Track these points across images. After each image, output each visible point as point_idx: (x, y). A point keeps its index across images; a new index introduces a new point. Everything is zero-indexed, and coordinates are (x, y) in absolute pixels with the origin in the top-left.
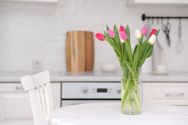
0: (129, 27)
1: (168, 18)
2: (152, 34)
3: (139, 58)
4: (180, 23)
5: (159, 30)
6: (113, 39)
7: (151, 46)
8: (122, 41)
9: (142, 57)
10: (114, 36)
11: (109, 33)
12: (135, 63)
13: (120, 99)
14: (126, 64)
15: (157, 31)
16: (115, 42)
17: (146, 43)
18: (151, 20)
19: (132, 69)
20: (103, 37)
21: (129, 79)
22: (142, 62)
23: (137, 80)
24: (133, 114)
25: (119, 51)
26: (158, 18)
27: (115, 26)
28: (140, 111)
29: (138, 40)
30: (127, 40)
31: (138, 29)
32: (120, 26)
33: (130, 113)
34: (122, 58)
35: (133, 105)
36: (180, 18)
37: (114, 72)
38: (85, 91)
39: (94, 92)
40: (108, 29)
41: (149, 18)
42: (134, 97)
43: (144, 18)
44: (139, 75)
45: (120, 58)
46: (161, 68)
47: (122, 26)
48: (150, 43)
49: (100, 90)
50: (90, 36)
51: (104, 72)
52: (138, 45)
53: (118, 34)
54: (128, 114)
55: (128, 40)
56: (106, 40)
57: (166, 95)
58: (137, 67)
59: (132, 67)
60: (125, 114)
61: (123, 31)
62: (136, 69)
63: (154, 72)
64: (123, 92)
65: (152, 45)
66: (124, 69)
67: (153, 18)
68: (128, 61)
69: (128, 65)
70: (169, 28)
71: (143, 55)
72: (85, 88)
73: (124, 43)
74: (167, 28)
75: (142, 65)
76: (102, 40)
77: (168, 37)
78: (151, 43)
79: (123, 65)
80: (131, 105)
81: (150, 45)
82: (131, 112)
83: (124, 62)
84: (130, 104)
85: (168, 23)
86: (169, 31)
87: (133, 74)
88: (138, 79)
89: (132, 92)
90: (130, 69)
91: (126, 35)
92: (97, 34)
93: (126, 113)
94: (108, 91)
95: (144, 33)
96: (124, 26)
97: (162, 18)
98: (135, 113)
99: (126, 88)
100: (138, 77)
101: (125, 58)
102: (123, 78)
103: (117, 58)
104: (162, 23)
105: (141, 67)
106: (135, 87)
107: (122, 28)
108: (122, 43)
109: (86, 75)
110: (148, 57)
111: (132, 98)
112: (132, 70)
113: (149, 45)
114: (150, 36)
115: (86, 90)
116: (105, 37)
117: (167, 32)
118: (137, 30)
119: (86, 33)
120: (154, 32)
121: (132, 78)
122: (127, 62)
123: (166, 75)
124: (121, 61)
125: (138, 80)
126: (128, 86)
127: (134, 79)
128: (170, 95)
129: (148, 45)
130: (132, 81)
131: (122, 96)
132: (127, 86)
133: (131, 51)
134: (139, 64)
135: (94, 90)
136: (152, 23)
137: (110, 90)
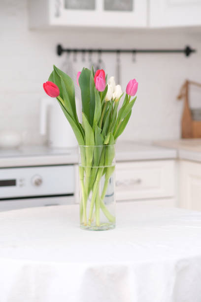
1: (100, 51)
4: (118, 60)
18: (72, 55)
26: (83, 51)
36: (118, 51)
37: (17, 148)
41: (69, 51)
67: (76, 51)
85: (100, 61)
104: (90, 60)
136: (75, 60)
137: (21, 180)
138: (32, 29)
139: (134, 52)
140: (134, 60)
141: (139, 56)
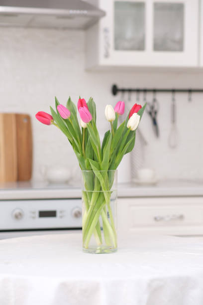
0: (94, 100)
1: (155, 91)
2: (133, 113)
3: (112, 154)
4: (174, 100)
5: (144, 107)
6: (66, 121)
7: (132, 133)
8: (82, 124)
9: (118, 152)
10: (69, 116)
11: (60, 110)
12: (105, 163)
13: (80, 229)
14: (90, 165)
15: (141, 107)
16: (69, 127)
17: (124, 128)
18: (126, 95)
19: (101, 172)
20: (49, 118)
21: (96, 190)
22: (117, 161)
23: (109, 192)
24: (102, 252)
25: (78, 142)
26: (138, 91)
27: (69, 99)
28: (115, 247)
29: (110, 123)
30: (91, 122)
31: (109, 104)
32: (79, 98)
33: (98, 251)
34: (83, 155)
35: (103, 238)
36: (174, 91)
37: (67, 183)
38: (18, 216)
39: (34, 218)
40: (57, 104)
41: (123, 91)
42: (104, 222)
43: (115, 90)
44: (112, 184)
45: (79, 155)
46: (145, 174)
47: (82, 98)
48: (130, 127)
49: (43, 214)
50: (25, 121)
51: (51, 183)
52: (109, 131)
53: (75, 113)
54: (94, 252)
55: (93, 123)
56: (55, 124)
57: (156, 219)
58: (109, 169)
59: (100, 169)
60: (89, 252)
61: (85, 107)
62: (108, 172)
63: (134, 180)
64: (85, 215)
65: (133, 131)
66: (86, 174)
67: (130, 91)
68: (94, 160)
69: (93, 167)
70: (156, 108)
71: (118, 148)
72: (17, 211)
73: (86, 129)
74: (152, 108)
75: (117, 166)
76: (48, 124)
77: (155, 122)
78: (132, 128)
79: (85, 167)
80: (100, 236)
81: (131, 131)
82: (100, 249)
83: (86, 161)
84: (97, 235)
85: (155, 100)
86: (156, 113)
87: (102, 182)
88: (111, 190)
89: (101, 214)
90: (97, 173)
91: (89, 113)
92: (39, 112)
93: (91, 250)
94: (58, 214)
95: (119, 112)
96: (85, 99)
97: (145, 91)
98: (106, 251)
99: (90, 207)
100: (110, 187)
101: (88, 154)
102: (85, 190)
103: (75, 154)
104: (145, 99)
105: (115, 169)
106: (106, 205)
107: (82, 103)
108: (82, 128)
109: (19, 187)
110: (127, 152)
111: (101, 225)
112: (101, 176)
113: (128, 132)
114: (130, 115)
115: (20, 214)
116: (52, 118)
117: (153, 114)
118: (107, 106)
119: (18, 117)
120: (136, 110)
121: (101, 189)
122: (91, 161)
123: (154, 185)
124: (82, 159)
125: (112, 192)
126: (93, 203)
127: (103, 191)
128: (162, 219)
129: (126, 132)
130: (100, 194)
131: (82, 222)
132: (91, 203)
133: (98, 142)
134: (113, 165)
135: (34, 213)
136: (129, 99)
137: (61, 212)
138: (88, 70)
139: (190, 91)
140: (190, 100)
141: (195, 96)
